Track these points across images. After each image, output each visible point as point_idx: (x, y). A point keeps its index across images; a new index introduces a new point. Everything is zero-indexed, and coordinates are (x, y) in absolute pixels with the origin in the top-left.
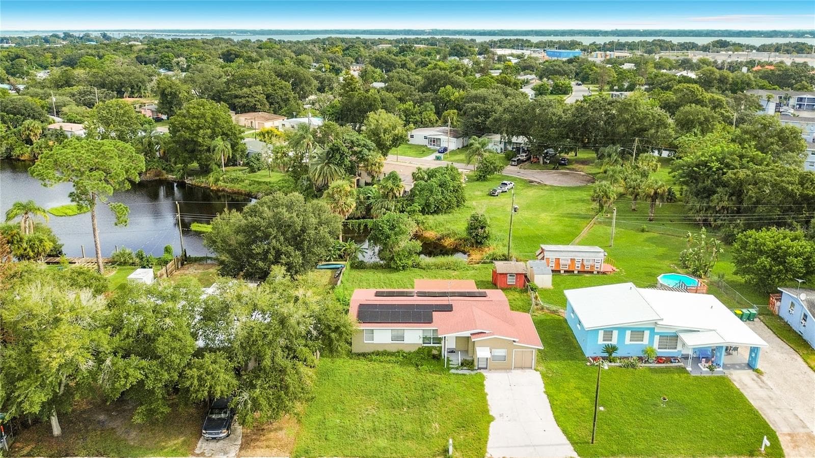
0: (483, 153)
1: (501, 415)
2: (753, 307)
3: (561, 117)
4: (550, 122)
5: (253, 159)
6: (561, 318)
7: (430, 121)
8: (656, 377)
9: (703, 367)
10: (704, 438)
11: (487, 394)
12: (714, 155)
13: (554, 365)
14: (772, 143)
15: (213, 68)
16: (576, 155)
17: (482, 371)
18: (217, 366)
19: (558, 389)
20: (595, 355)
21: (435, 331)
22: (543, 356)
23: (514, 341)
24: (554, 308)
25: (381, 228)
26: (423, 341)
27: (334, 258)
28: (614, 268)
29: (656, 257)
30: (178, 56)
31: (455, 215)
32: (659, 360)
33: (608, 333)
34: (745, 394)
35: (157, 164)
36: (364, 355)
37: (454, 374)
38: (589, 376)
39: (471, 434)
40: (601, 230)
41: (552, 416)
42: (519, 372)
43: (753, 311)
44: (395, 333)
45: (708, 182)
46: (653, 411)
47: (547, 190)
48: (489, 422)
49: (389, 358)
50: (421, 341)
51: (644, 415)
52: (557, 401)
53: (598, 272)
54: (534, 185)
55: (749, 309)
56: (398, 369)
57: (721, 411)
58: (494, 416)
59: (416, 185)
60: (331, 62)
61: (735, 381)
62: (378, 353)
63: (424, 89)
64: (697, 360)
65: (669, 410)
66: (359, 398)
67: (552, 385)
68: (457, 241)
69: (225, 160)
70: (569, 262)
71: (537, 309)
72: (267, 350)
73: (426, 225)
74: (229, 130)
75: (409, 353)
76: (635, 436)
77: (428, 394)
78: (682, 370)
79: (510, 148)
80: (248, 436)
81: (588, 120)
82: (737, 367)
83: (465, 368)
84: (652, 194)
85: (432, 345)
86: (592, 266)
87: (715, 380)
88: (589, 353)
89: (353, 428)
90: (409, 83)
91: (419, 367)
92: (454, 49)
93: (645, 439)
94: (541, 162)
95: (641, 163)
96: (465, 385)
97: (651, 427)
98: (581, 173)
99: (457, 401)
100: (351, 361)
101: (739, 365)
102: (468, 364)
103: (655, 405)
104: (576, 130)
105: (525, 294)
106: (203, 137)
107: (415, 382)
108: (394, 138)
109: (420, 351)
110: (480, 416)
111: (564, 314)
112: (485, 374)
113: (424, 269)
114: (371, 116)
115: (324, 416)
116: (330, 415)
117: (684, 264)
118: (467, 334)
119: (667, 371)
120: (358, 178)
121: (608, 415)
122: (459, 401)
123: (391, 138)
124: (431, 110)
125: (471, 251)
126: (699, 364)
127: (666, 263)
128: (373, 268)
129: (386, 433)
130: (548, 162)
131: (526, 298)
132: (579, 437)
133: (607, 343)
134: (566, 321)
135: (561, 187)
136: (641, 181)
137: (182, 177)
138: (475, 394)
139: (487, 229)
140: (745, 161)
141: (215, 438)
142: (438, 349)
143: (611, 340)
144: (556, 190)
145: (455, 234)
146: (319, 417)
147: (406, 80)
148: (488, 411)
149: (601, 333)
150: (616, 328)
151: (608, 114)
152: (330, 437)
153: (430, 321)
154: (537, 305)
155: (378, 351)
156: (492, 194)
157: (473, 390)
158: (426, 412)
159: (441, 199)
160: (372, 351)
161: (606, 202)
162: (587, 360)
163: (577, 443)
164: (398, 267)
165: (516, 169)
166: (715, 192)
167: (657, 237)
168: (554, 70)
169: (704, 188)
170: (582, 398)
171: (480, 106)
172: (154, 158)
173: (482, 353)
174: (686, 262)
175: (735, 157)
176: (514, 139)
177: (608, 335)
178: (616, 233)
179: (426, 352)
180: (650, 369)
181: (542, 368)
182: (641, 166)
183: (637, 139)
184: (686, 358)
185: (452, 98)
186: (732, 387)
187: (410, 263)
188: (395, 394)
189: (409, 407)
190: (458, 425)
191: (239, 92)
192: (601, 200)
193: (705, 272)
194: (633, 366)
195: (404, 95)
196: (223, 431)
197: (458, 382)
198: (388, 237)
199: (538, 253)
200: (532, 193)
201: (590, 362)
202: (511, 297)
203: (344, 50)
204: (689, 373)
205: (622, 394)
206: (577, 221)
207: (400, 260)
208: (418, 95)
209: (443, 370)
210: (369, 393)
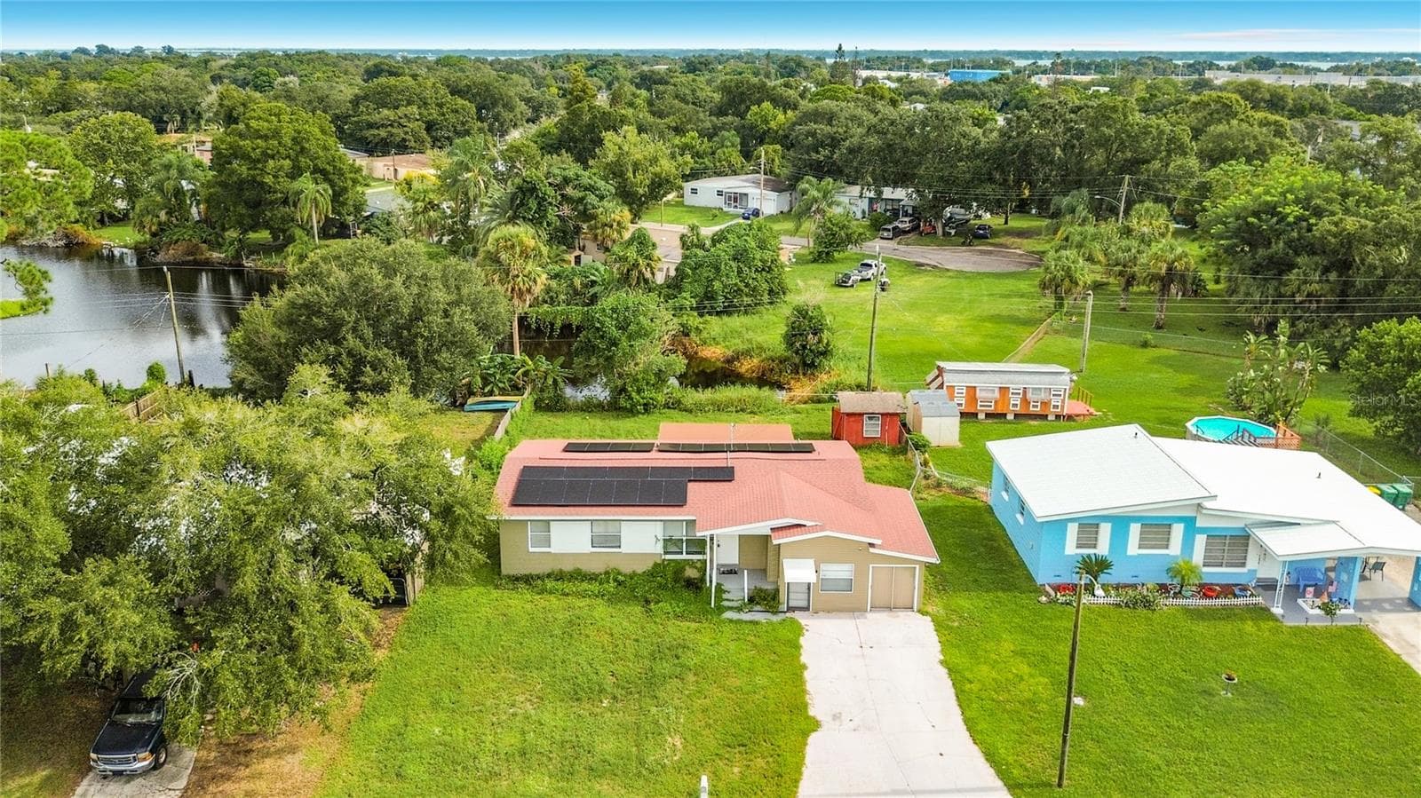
0: (826, 208)
1: (836, 717)
2: (1401, 482)
3: (977, 142)
4: (957, 151)
5: (377, 222)
6: (980, 504)
7: (730, 165)
8: (1200, 627)
9: (1310, 606)
10: (1334, 772)
11: (804, 667)
12: (1291, 191)
13: (964, 602)
14: (1402, 174)
15: (343, 88)
16: (1006, 223)
17: (797, 615)
18: (113, 592)
19: (973, 655)
20: (1058, 581)
21: (691, 524)
22: (939, 580)
23: (871, 545)
24: (965, 484)
25: (598, 325)
26: (665, 547)
27: (500, 389)
28: (1092, 410)
29: (1177, 390)
30: (285, 74)
31: (765, 317)
32: (1206, 590)
33: (1089, 528)
34: (1415, 666)
35: (191, 232)
36: (528, 580)
37: (731, 621)
38: (1045, 627)
39: (760, 762)
40: (1061, 343)
41: (959, 719)
42: (882, 617)
43: (1404, 488)
44: (599, 529)
45: (1279, 246)
46: (1205, 708)
47: (950, 277)
48: (805, 734)
49: (585, 585)
50: (659, 549)
51: (1183, 718)
52: (971, 682)
53: (1058, 417)
54: (926, 271)
55: (1395, 485)
56: (601, 610)
57: (1366, 706)
58: (819, 718)
59: (686, 257)
60: (561, 84)
61: (1386, 636)
62: (560, 576)
63: (721, 112)
64: (1295, 591)
65: (1241, 704)
66: (498, 677)
67: (958, 647)
68: (765, 364)
69: (319, 222)
70: (997, 395)
71: (928, 487)
72: (251, 551)
73: (705, 335)
74: (328, 163)
75: (632, 576)
76: (1164, 768)
77: (664, 667)
78: (1262, 613)
79: (880, 208)
80: (207, 768)
81: (1029, 144)
82: (1387, 606)
83: (758, 608)
84: (1164, 271)
85: (684, 556)
86: (1045, 404)
87: (1341, 636)
88: (1044, 575)
89: (471, 747)
90: (694, 103)
91: (652, 606)
92: (786, 68)
93: (1192, 777)
94: (940, 231)
95: (1135, 221)
96: (755, 646)
97: (1199, 746)
98: (1018, 251)
99: (733, 682)
100: (495, 593)
101: (1391, 601)
102: (766, 599)
103: (1207, 693)
104: (1008, 165)
105: (901, 457)
106: (274, 173)
107: (637, 640)
108: (653, 182)
109: (658, 569)
110: (785, 718)
111: (989, 495)
112: (803, 622)
113: (690, 411)
114: (607, 138)
115: (405, 719)
116: (422, 716)
117: (1239, 401)
118: (762, 528)
119: (1228, 614)
120: (577, 253)
121: (1096, 718)
122: (738, 683)
123: (648, 182)
124: (733, 145)
125: (792, 382)
126: (1300, 601)
127: (1199, 401)
128: (582, 410)
129: (550, 759)
130: (953, 232)
131: (903, 463)
132: (1026, 770)
133: (1086, 551)
134: (990, 510)
135: (979, 274)
136: (1138, 252)
137: (238, 255)
138: (776, 666)
139: (826, 335)
140: (1351, 202)
141: (118, 774)
142: (699, 565)
143: (1095, 546)
144: (966, 278)
145: (761, 348)
146: (393, 720)
147: (690, 98)
148: (806, 706)
149: (1072, 530)
150: (1106, 518)
151: (1071, 129)
152: (411, 770)
153: (679, 500)
154: (926, 478)
155: (561, 571)
156: (842, 283)
157: (773, 657)
158: (654, 710)
159: (736, 285)
160: (547, 572)
161: (1068, 291)
162: (1040, 590)
163: (1020, 786)
164: (634, 406)
165: (892, 244)
166: (1291, 266)
167: (1174, 356)
168: (964, 91)
169: (1271, 258)
170: (1031, 676)
171: (822, 129)
172: (187, 220)
173: (797, 572)
174: (1244, 397)
175: (1332, 195)
176: (888, 192)
177: (1090, 533)
178: (1092, 350)
179: (670, 575)
180: (1187, 611)
181: (936, 607)
182: (1137, 227)
183: (1127, 177)
184: (1269, 586)
185: (773, 125)
186: (1382, 652)
187: (661, 398)
188: (586, 666)
189: (614, 698)
190: (730, 739)
191: (376, 117)
192: (1059, 287)
193: (1287, 416)
194: (1148, 604)
195: (682, 122)
196: (141, 756)
197: (739, 639)
198: (614, 343)
199: (929, 378)
200: (919, 282)
201: (1048, 595)
202: (870, 463)
203: (587, 70)
204: (1277, 620)
205: (1125, 668)
206: (1009, 331)
207: (639, 391)
208: (708, 122)
209: (705, 612)
210: (524, 666)
